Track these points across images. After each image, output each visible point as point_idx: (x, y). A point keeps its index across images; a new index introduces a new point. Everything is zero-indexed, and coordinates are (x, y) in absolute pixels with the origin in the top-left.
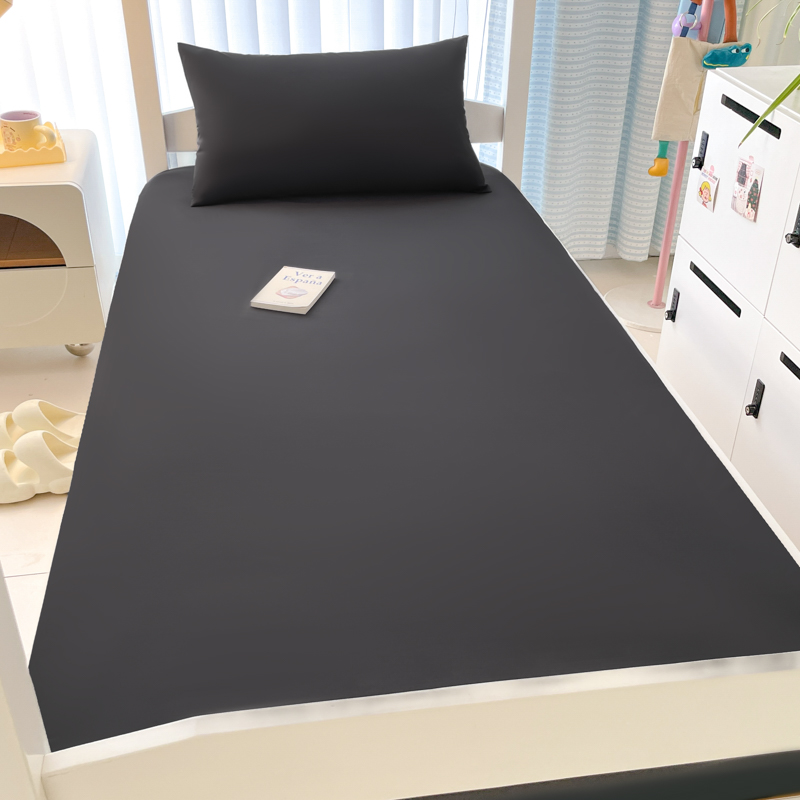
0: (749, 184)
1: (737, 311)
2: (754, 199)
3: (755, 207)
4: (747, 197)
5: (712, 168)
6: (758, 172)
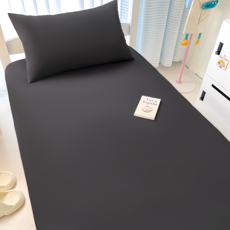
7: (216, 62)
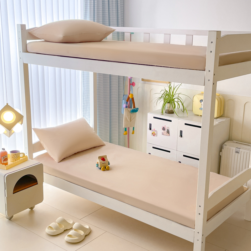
0: (166, 130)
1: (169, 152)
2: (168, 132)
3: (169, 133)
4: (166, 132)
5: (154, 129)
6: (168, 128)
7: (151, 134)
